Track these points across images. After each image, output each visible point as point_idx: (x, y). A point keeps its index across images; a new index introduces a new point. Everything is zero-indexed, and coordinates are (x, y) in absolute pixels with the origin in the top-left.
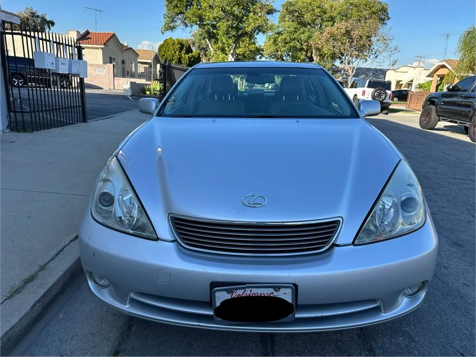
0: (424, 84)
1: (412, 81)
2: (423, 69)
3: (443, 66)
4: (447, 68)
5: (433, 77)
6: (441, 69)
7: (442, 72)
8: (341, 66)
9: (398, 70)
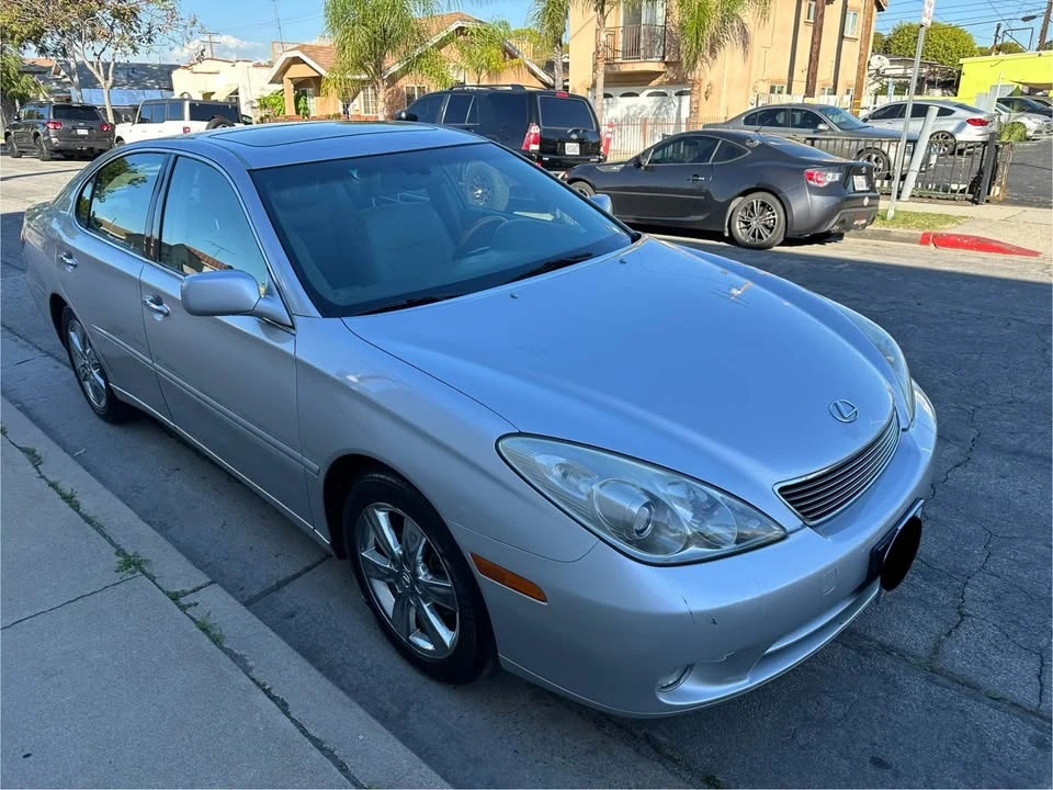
0: (268, 99)
1: (236, 93)
2: (250, 64)
3: (297, 61)
4: (304, 62)
5: (282, 82)
6: (293, 66)
7: (297, 71)
8: (43, 61)
9: (195, 68)
